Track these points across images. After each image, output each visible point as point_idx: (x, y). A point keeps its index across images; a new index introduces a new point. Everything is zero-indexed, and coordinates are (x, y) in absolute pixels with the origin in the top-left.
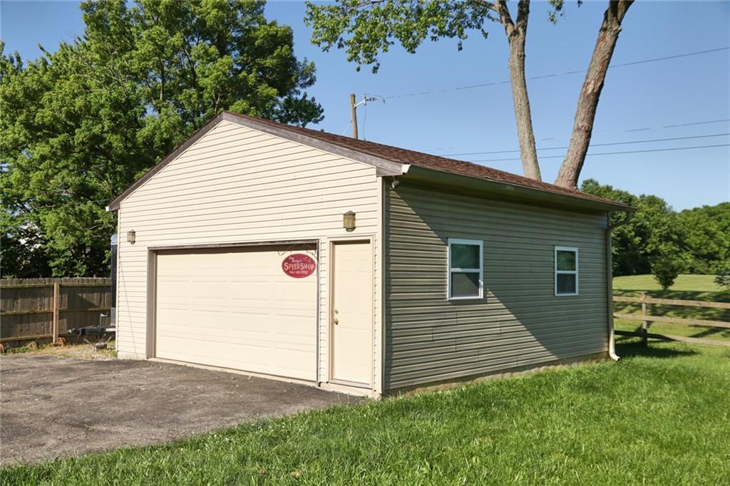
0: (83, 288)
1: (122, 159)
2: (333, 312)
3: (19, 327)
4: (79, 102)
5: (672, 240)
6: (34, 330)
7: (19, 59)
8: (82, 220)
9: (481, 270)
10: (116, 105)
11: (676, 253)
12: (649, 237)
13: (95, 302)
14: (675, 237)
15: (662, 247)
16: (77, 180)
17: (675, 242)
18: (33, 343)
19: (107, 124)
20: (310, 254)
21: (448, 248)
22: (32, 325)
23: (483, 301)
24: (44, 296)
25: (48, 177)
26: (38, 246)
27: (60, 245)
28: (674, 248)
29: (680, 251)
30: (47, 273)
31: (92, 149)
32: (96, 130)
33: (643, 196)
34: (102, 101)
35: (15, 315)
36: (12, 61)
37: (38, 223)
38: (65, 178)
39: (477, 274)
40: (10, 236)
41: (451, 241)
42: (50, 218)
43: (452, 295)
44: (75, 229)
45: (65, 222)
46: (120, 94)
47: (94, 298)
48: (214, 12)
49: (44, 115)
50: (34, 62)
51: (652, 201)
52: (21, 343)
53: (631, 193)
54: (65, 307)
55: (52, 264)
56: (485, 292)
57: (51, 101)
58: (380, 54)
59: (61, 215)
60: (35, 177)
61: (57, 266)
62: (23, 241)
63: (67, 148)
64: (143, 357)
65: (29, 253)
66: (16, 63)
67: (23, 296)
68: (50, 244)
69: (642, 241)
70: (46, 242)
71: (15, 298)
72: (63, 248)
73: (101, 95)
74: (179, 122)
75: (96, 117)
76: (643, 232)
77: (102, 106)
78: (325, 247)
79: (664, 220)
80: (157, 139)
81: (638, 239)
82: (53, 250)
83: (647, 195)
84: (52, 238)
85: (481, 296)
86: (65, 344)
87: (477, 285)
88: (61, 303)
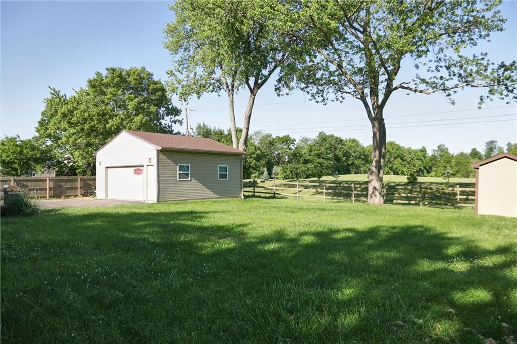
0: (88, 179)
1: (102, 134)
2: (147, 183)
3: (68, 191)
4: (86, 114)
5: (361, 158)
6: (73, 192)
7: (65, 96)
8: (89, 154)
9: (189, 172)
10: (99, 115)
11: (363, 164)
12: (350, 157)
13: (92, 184)
14: (363, 157)
15: (356, 162)
16: (86, 141)
17: (363, 159)
18: (73, 197)
19: (96, 121)
20: (142, 168)
21: (178, 167)
22: (72, 191)
23: (191, 180)
24: (76, 182)
25: (76, 140)
26: (71, 164)
27: (81, 164)
28: (362, 162)
29: (365, 163)
30: (76, 174)
31: (91, 130)
32: (92, 124)
33: (350, 139)
34: (94, 114)
35: (67, 188)
36: (63, 97)
37: (72, 155)
38: (82, 141)
39: (188, 174)
40: (60, 160)
41: (179, 165)
42: (76, 154)
43: (179, 178)
44: (86, 158)
45: (82, 155)
46: (100, 111)
47: (91, 182)
48: (134, 82)
49: (74, 119)
50: (71, 98)
51: (354, 141)
52: (69, 196)
53: (342, 138)
54: (82, 185)
55: (77, 172)
56: (191, 178)
57: (77, 114)
58: (189, 100)
59: (81, 152)
60: (71, 140)
61: (79, 172)
62: (65, 162)
63: (82, 129)
64: (104, 198)
65: (68, 167)
66: (64, 97)
67: (69, 182)
68: (77, 163)
69: (347, 159)
70: (75, 163)
71: (67, 182)
72: (82, 165)
73: (94, 111)
74: (120, 122)
75: (92, 120)
76: (347, 155)
77: (95, 116)
78: (145, 167)
79: (358, 150)
80: (112, 128)
81: (344, 158)
82: (78, 166)
83: (352, 138)
84: (77, 161)
85: (189, 179)
86: (83, 196)
87: (188, 176)
88: (81, 184)
